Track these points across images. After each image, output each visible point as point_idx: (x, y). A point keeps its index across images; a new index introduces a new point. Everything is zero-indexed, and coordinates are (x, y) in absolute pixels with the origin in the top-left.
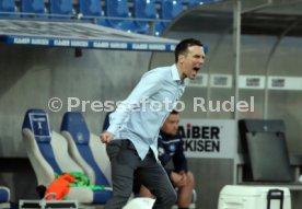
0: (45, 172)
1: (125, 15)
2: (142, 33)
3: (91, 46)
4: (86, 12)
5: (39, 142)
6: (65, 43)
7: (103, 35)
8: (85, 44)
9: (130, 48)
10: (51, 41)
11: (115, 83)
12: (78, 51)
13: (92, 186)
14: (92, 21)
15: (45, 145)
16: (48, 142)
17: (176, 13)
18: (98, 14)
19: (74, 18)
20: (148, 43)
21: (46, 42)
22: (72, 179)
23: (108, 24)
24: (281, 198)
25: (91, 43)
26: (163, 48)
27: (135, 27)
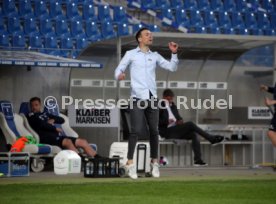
0: (11, 137)
1: (56, 47)
2: (65, 57)
3: (36, 65)
4: (33, 45)
5: (7, 119)
6: (21, 63)
7: (43, 58)
8: (33, 64)
9: (58, 66)
10: (13, 62)
11: (50, 85)
12: (29, 68)
13: (38, 144)
14: (37, 50)
15: (11, 121)
16: (12, 119)
17: (85, 46)
18: (40, 46)
19: (26, 49)
20: (69, 63)
21: (10, 63)
22: (27, 140)
23: (46, 52)
24: (145, 149)
25: (36, 63)
26: (77, 65)
27: (62, 54)
